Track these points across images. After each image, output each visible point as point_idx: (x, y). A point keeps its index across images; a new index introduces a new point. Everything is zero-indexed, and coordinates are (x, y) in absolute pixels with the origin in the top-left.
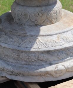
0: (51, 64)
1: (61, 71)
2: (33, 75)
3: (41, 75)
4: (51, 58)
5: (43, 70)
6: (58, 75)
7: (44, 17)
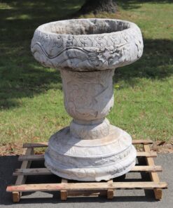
0: (77, 167)
1: (82, 174)
2: (64, 173)
3: (68, 173)
4: (78, 163)
5: (69, 170)
6: (80, 176)
7: (85, 133)
